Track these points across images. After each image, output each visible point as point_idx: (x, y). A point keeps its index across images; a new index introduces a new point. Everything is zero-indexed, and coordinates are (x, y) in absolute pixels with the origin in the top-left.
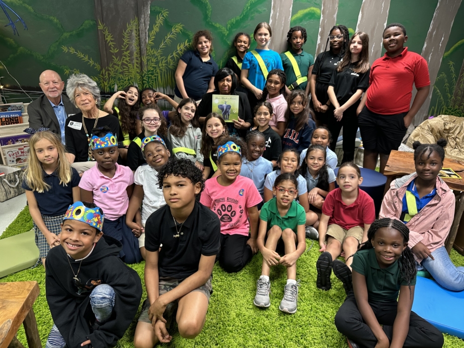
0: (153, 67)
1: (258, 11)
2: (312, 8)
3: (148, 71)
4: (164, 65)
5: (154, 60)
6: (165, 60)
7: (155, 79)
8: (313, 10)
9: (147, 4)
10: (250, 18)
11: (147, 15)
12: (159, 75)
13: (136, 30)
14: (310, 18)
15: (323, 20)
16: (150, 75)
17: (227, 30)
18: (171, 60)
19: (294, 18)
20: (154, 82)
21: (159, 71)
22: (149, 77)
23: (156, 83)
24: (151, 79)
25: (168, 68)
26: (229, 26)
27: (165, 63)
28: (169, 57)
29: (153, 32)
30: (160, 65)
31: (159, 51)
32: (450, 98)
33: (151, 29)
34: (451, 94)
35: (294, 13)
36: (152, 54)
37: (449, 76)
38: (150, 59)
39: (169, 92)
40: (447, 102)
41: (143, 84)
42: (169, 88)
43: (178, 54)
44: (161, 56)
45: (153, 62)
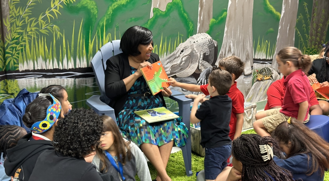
0: (19, 33)
3: (13, 39)
4: (33, 29)
5: (20, 24)
6: (35, 22)
7: (22, 50)
12: (27, 44)
16: (14, 45)
18: (42, 21)
20: (20, 54)
21: (26, 38)
22: (13, 48)
23: (23, 55)
24: (16, 50)
25: (40, 32)
27: (35, 26)
28: (41, 17)
30: (28, 29)
31: (26, 10)
32: (308, 38)
34: (308, 34)
36: (17, 15)
37: (305, 17)
38: (14, 22)
39: (40, 65)
40: (306, 43)
41: (5, 59)
42: (40, 60)
43: (52, 13)
44: (30, 17)
45: (18, 26)
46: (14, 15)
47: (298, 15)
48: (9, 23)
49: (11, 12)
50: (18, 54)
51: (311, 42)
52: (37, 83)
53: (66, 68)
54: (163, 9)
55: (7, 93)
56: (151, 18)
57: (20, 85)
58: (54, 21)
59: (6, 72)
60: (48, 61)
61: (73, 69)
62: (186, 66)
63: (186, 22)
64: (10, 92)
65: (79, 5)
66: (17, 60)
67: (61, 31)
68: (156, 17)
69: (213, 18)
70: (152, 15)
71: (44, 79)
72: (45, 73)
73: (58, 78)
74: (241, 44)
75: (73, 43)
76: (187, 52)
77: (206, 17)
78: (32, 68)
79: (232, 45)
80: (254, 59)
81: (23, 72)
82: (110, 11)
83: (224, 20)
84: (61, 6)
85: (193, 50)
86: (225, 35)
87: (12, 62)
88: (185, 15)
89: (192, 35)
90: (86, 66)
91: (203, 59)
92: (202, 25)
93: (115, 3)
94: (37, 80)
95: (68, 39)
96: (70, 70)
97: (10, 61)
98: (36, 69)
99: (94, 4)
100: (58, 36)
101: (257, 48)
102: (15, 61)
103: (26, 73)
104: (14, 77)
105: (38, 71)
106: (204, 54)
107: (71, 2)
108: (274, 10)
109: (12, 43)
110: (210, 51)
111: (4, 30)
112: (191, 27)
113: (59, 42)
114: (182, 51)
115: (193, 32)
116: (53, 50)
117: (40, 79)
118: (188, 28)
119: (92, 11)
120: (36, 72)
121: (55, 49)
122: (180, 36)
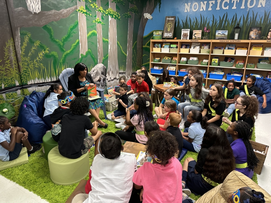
0: (26, 68)
1: (74, 32)
2: (94, 31)
3: (24, 71)
5: (26, 64)
6: (33, 63)
7: (28, 75)
8: (94, 32)
9: (18, 29)
10: (71, 36)
11: (19, 37)
12: (30, 72)
13: (12, 46)
14: (94, 35)
15: (98, 36)
16: (25, 74)
17: (62, 43)
18: (36, 62)
19: (88, 35)
20: (28, 77)
21: (30, 70)
22: (24, 75)
23: (29, 78)
24: (26, 76)
25: (35, 67)
26: (63, 40)
27: (33, 65)
28: (35, 60)
29: (24, 47)
30: (30, 66)
31: (28, 58)
33: (22, 45)
34: (136, 62)
35: (88, 33)
36: (25, 60)
37: (135, 55)
38: (23, 64)
39: (37, 81)
40: (136, 65)
41: (21, 80)
42: (37, 79)
43: (39, 58)
44: (30, 60)
45: (26, 65)
46: (23, 60)
47: (133, 55)
48: (21, 64)
49: (22, 59)
50: (27, 77)
51: (137, 65)
52: (36, 89)
53: (48, 82)
54: (85, 54)
55: (24, 95)
56: (80, 58)
57: (29, 90)
58: (41, 62)
59: (22, 86)
60: (40, 79)
61: (50, 82)
62: (95, 77)
63: (94, 59)
64: (25, 94)
65: (50, 54)
66: (27, 80)
67: (44, 66)
68: (82, 57)
69: (104, 57)
70: (80, 57)
71: (39, 87)
72: (39, 85)
73: (45, 86)
74: (114, 67)
75: (49, 71)
76: (95, 71)
77: (101, 57)
78: (33, 83)
79: (111, 67)
80: (119, 73)
81: (30, 85)
82: (63, 56)
83: (107, 57)
84: (43, 55)
85: (97, 71)
86: (108, 64)
87: (25, 81)
88: (93, 56)
89: (96, 65)
90: (56, 80)
91: (102, 74)
92: (100, 60)
93: (65, 53)
94: (36, 88)
95: (47, 69)
96: (49, 82)
97: (24, 81)
98: (35, 83)
99: (57, 53)
100: (43, 68)
101: (120, 69)
102: (26, 81)
103: (31, 85)
104: (26, 88)
105: (36, 84)
106: (102, 72)
107: (47, 53)
108: (124, 53)
109: (24, 72)
110: (104, 71)
111: (20, 67)
112: (96, 61)
113: (44, 71)
114: (93, 71)
115: (97, 63)
116: (41, 74)
117: (37, 87)
118: (95, 62)
119: (56, 56)
120: (35, 84)
121: (42, 74)
122: (92, 65)
